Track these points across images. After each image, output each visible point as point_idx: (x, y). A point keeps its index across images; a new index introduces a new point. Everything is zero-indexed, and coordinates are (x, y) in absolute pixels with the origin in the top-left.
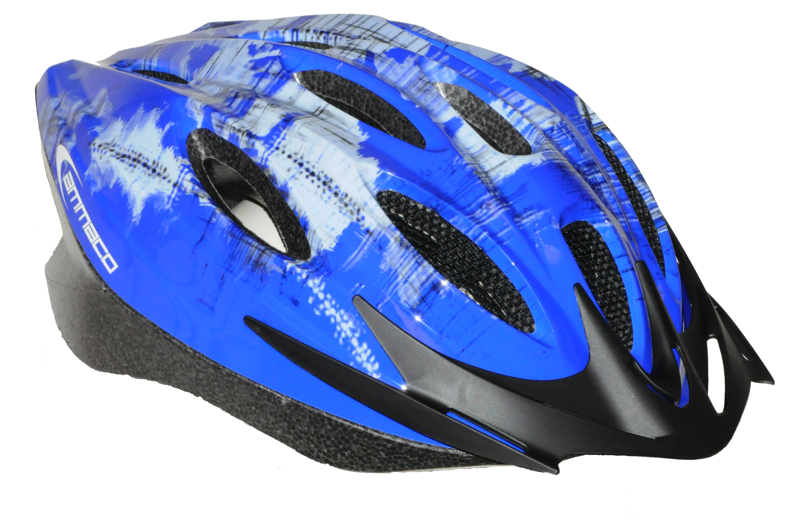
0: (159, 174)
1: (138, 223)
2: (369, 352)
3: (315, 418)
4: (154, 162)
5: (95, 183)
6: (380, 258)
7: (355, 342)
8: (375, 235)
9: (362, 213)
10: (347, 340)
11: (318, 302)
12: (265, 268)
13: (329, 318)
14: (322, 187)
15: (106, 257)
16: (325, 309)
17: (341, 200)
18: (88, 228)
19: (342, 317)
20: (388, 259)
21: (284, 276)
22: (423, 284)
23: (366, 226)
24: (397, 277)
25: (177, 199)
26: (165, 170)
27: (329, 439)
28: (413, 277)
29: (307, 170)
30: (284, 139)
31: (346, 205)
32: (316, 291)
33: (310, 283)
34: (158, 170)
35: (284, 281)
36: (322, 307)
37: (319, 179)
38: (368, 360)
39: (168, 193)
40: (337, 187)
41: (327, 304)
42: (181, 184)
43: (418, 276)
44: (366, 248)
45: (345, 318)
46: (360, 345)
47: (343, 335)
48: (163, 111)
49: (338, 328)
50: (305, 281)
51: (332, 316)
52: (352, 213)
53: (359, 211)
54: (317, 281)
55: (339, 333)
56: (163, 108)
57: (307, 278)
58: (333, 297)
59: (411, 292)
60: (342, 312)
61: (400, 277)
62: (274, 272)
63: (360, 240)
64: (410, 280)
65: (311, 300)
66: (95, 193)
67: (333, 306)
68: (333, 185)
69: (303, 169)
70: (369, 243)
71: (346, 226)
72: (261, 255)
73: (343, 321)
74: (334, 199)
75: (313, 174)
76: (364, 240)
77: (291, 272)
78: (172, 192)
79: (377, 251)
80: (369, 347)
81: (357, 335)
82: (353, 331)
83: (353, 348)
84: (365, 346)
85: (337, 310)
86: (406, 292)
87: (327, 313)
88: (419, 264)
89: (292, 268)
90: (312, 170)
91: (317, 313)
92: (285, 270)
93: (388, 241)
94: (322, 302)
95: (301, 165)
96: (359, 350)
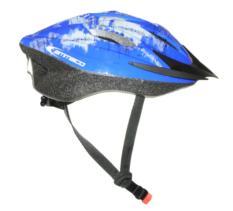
0: (87, 40)
1: (88, 52)
2: (159, 63)
3: (150, 83)
4: (84, 38)
5: (67, 49)
6: (152, 42)
7: (155, 61)
8: (149, 37)
9: (144, 33)
10: (153, 61)
11: (144, 54)
12: (129, 50)
13: (148, 57)
14: (131, 31)
15: (80, 63)
16: (147, 55)
17: (137, 32)
18: (71, 59)
19: (151, 56)
20: (154, 42)
21: (135, 50)
22: (163, 46)
23: (146, 36)
24: (157, 46)
25: (96, 43)
26: (89, 38)
27: (153, 88)
28: (161, 45)
29: (125, 29)
30: (114, 24)
31: (139, 33)
32: (143, 52)
33: (142, 50)
34: (87, 39)
35: (135, 51)
36: (146, 55)
37: (129, 29)
38: (159, 65)
39: (93, 42)
40: (135, 30)
41: (147, 54)
42: (96, 39)
43: (162, 44)
44: (148, 41)
45: (152, 56)
46: (157, 62)
47: (152, 60)
48: (79, 28)
49: (151, 59)
50: (140, 50)
51: (149, 57)
52: (141, 34)
53: (143, 33)
54: (143, 49)
55: (151, 60)
56: (78, 27)
57: (141, 49)
58: (148, 52)
59: (161, 48)
60: (151, 55)
61: (158, 45)
62: (131, 50)
63: (146, 40)
64: (160, 46)
65: (143, 54)
66: (69, 51)
67: (149, 54)
68: (133, 30)
69: (124, 29)
70: (148, 40)
71: (141, 37)
72: (127, 48)
73: (152, 57)
74: (135, 33)
75: (127, 29)
76: (147, 39)
77: (136, 49)
78: (94, 42)
79: (151, 41)
80: (159, 62)
81: (156, 60)
82: (154, 59)
83: (155, 63)
84: (158, 62)
85: (150, 55)
86: (160, 48)
87: (147, 56)
88: (161, 42)
89: (136, 48)
90: (126, 28)
91: (145, 57)
92: (134, 49)
93: (153, 38)
94: (146, 54)
95: (123, 28)
96: (157, 63)
